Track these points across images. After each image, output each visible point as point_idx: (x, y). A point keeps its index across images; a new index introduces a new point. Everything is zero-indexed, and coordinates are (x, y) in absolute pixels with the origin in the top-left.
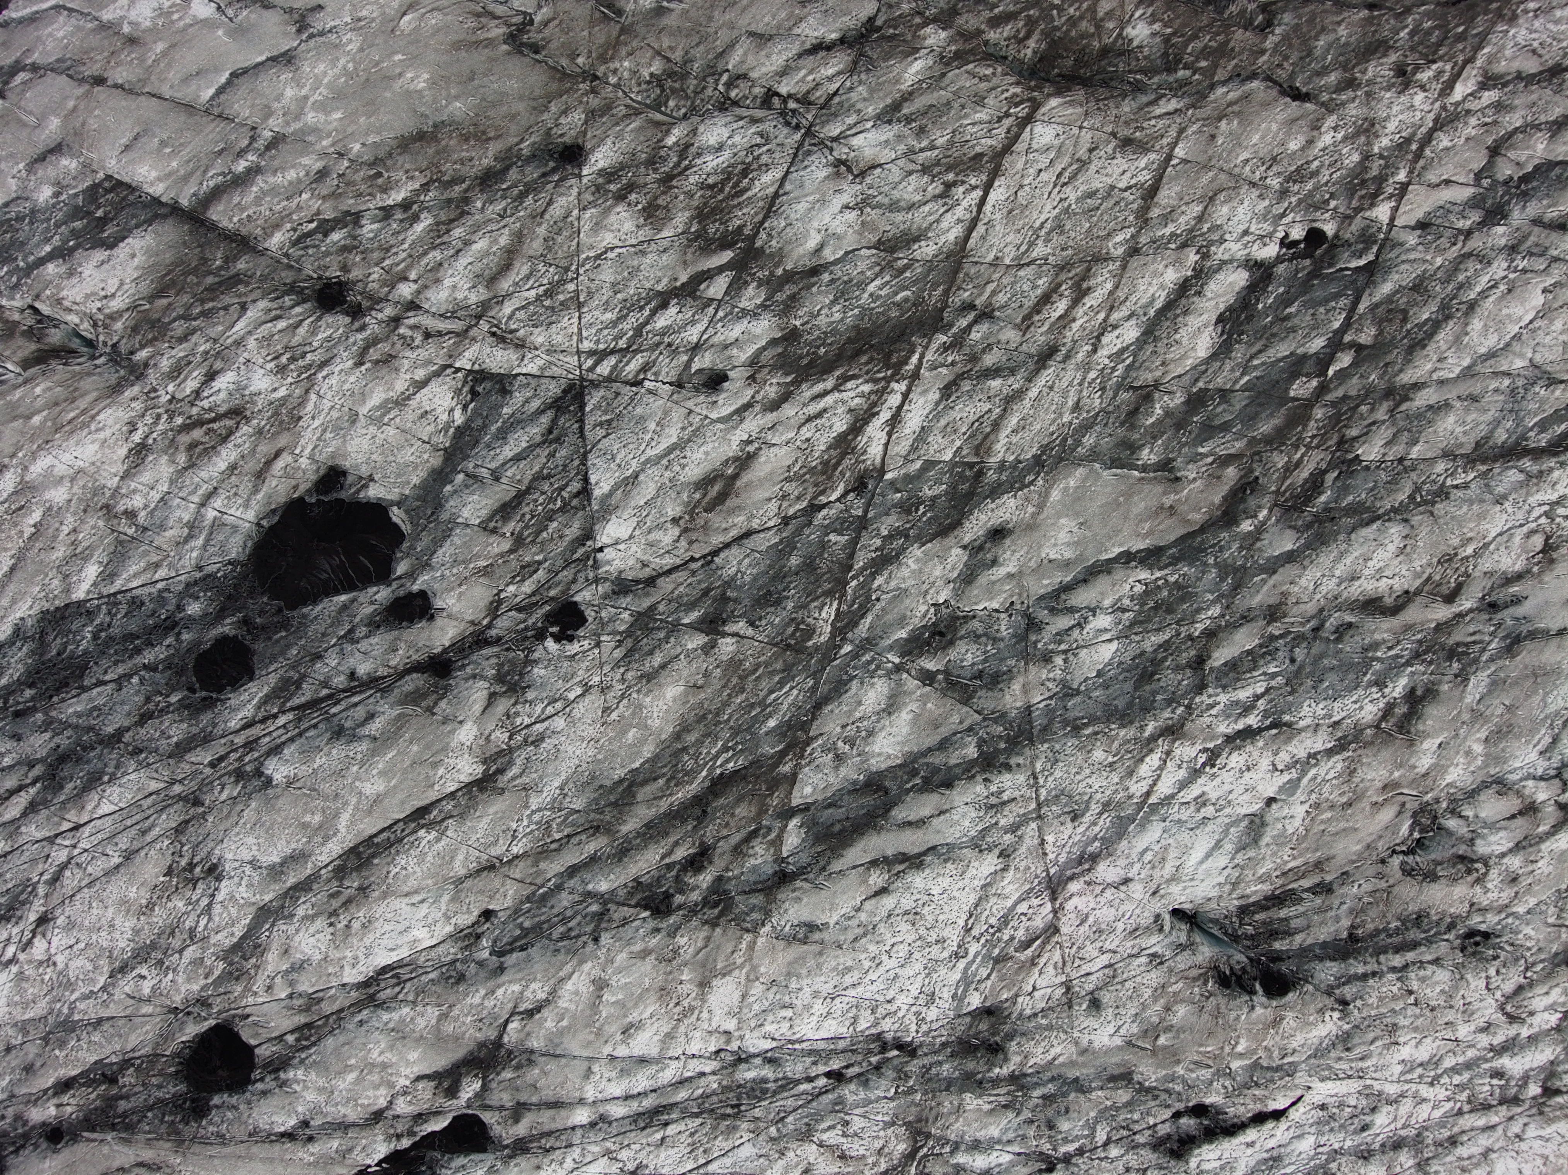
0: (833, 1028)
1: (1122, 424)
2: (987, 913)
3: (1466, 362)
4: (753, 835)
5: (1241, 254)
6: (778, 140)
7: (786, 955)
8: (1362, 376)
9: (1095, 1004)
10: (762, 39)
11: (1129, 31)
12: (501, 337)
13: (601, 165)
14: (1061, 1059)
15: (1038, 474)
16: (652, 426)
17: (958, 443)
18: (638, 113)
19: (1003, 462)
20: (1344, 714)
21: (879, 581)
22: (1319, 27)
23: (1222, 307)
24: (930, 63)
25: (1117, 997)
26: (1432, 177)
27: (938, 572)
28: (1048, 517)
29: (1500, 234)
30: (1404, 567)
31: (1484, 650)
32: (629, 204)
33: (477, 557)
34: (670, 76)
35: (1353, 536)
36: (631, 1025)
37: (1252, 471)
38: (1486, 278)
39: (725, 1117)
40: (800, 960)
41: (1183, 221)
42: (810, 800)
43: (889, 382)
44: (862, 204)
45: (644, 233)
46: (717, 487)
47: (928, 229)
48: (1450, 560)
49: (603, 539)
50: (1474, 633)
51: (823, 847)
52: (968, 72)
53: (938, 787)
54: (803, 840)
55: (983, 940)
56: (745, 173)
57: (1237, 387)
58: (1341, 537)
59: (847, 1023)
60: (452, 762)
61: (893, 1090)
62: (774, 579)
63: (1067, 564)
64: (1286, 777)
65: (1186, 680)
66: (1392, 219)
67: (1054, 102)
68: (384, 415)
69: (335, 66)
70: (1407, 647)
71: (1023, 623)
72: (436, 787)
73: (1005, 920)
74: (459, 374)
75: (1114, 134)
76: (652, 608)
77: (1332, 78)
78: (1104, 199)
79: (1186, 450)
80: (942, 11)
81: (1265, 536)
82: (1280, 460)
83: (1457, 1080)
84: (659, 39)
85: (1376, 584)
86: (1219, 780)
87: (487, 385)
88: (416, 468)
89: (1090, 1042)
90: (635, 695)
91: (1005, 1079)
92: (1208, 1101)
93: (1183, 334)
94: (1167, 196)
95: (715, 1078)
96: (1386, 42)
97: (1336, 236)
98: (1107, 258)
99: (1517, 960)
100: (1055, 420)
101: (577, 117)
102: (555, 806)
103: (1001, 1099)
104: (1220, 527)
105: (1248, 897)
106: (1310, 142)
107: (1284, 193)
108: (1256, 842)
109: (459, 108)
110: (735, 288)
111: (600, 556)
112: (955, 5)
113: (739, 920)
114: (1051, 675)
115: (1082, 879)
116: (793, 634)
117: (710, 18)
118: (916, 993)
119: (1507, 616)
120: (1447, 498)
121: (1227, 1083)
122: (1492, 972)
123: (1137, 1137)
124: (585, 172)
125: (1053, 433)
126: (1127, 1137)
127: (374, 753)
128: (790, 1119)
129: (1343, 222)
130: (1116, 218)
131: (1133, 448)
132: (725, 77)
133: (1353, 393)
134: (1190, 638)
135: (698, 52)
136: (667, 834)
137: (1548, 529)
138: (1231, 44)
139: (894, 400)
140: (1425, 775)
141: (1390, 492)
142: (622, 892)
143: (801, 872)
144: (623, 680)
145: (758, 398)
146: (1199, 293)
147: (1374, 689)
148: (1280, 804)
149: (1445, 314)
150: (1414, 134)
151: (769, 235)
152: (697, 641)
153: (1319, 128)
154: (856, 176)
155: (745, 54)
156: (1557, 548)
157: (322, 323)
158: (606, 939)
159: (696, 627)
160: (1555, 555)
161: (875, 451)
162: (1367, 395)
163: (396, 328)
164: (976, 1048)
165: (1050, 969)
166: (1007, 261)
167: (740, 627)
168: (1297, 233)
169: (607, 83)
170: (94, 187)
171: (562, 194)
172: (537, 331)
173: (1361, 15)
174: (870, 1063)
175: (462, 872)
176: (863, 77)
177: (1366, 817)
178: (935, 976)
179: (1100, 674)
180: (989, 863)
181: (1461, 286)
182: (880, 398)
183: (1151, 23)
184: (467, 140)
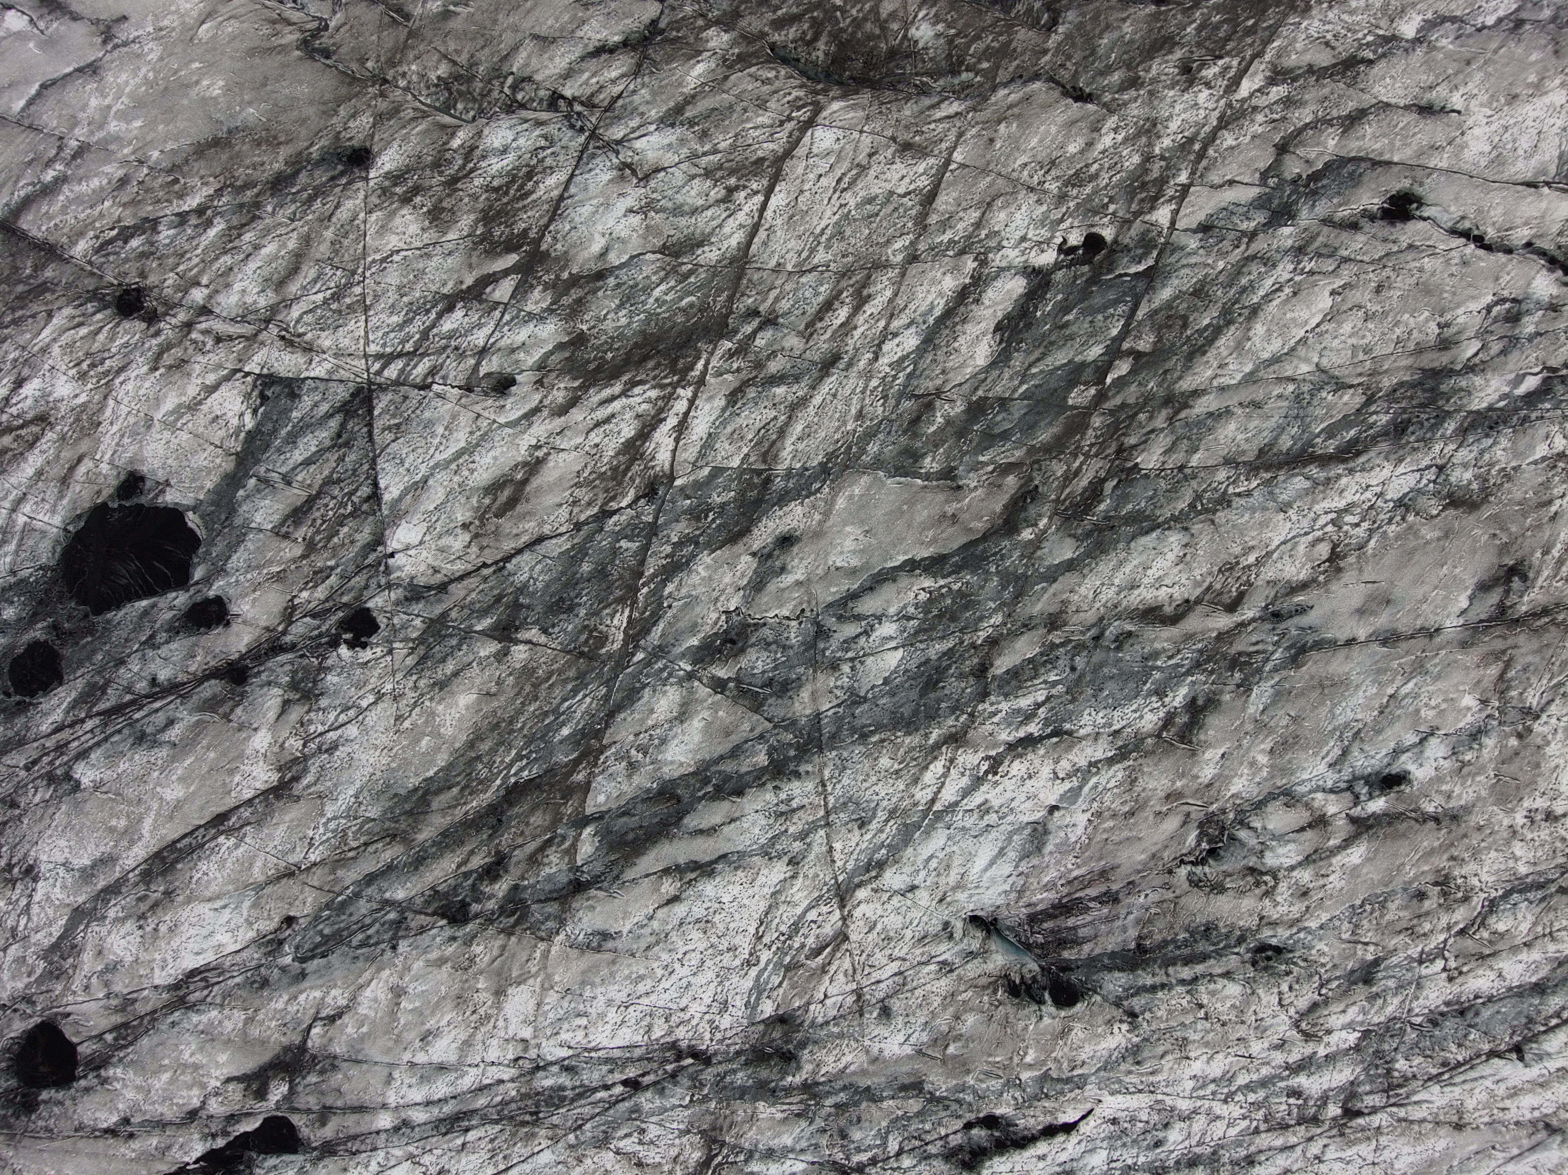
0: (626, 1036)
1: (905, 432)
2: (777, 920)
3: (1248, 368)
4: (548, 843)
5: (1019, 261)
6: (563, 143)
7: (581, 963)
8: (1140, 384)
9: (886, 1013)
10: (545, 41)
11: (913, 31)
12: (289, 341)
13: (387, 167)
14: (852, 1068)
15: (824, 481)
16: (440, 430)
17: (745, 450)
18: (425, 115)
19: (790, 469)
20: (1124, 723)
21: (670, 588)
22: (1103, 24)
23: (1000, 315)
24: (713, 65)
25: (907, 1004)
26: (1214, 178)
27: (727, 579)
28: (834, 525)
29: (1286, 235)
30: (1184, 576)
31: (1267, 660)
32: (414, 207)
33: (270, 562)
34: (456, 79)
35: (1133, 544)
36: (429, 1032)
37: (1032, 480)
38: (1270, 281)
39: (524, 1124)
40: (594, 968)
41: (961, 228)
42: (603, 809)
43: (675, 388)
44: (646, 208)
45: (430, 236)
46: (506, 493)
47: (712, 233)
48: (1231, 569)
49: (393, 544)
50: (1257, 643)
51: (617, 856)
52: (750, 75)
53: (731, 794)
54: (597, 849)
55: (774, 948)
56: (529, 176)
57: (1016, 396)
58: (1121, 546)
59: (642, 1032)
60: (247, 768)
61: (688, 1098)
62: (566, 585)
63: (853, 572)
64: (1067, 785)
65: (969, 687)
66: (1173, 222)
67: (836, 106)
68: (177, 420)
69: (136, 75)
70: (1188, 656)
71: (812, 629)
72: (233, 794)
73: (795, 928)
74: (249, 379)
75: (893, 139)
76: (445, 615)
77: (1116, 77)
78: (883, 205)
79: (966, 458)
80: (725, 13)
81: (1045, 544)
82: (1059, 469)
83: (1252, 1097)
84: (445, 42)
85: (1156, 593)
86: (1001, 787)
87: (277, 389)
88: (209, 473)
89: (881, 1051)
90: (427, 703)
91: (798, 1088)
92: (998, 1112)
93: (962, 342)
94: (945, 201)
95: (513, 1085)
96: (1172, 38)
97: (1115, 241)
98: (886, 265)
99: (1311, 976)
100: (839, 428)
101: (365, 121)
102: (351, 814)
103: (794, 1107)
104: (1002, 535)
105: (1035, 905)
106: (1090, 144)
107: (1062, 198)
108: (1039, 850)
109: (252, 114)
110: (521, 291)
111: (391, 561)
112: (738, 7)
113: (534, 929)
114: (839, 683)
115: (869, 887)
116: (587, 641)
117: (495, 21)
118: (709, 1001)
119: (1292, 625)
120: (1229, 506)
121: (1017, 1094)
122: (1285, 987)
123: (929, 1147)
124: (372, 175)
125: (838, 441)
126: (920, 1147)
127: (173, 759)
128: (588, 1126)
129: (1122, 227)
130: (895, 224)
131: (916, 456)
132: (510, 80)
133: (1131, 400)
134: (973, 646)
135: (483, 55)
136: (463, 843)
137: (1335, 538)
138: (1014, 45)
139: (681, 406)
140: (1209, 785)
141: (1170, 500)
142: (419, 901)
143: (596, 881)
144: (415, 688)
145: (546, 402)
146: (977, 301)
147: (1154, 699)
148: (1062, 812)
149: (1227, 318)
150: (1198, 133)
151: (555, 238)
152: (489, 648)
153: (1098, 130)
154: (641, 180)
155: (529, 57)
156: (1345, 556)
157: (120, 329)
158: (403, 946)
159: (489, 634)
160: (1342, 564)
161: (663, 457)
162: (1145, 404)
163: (189, 333)
164: (770, 1056)
165: (841, 977)
166: (789, 268)
167: (533, 634)
168: (1075, 239)
169: (397, 87)
171: (349, 198)
172: (324, 334)
173: (1147, 10)
174: (666, 1072)
175: (261, 878)
176: (646, 79)
177: (1150, 827)
178: (727, 984)
179: (886, 681)
180: (778, 871)
181: (1244, 290)
182: (666, 404)
183: (934, 24)
184: (259, 145)
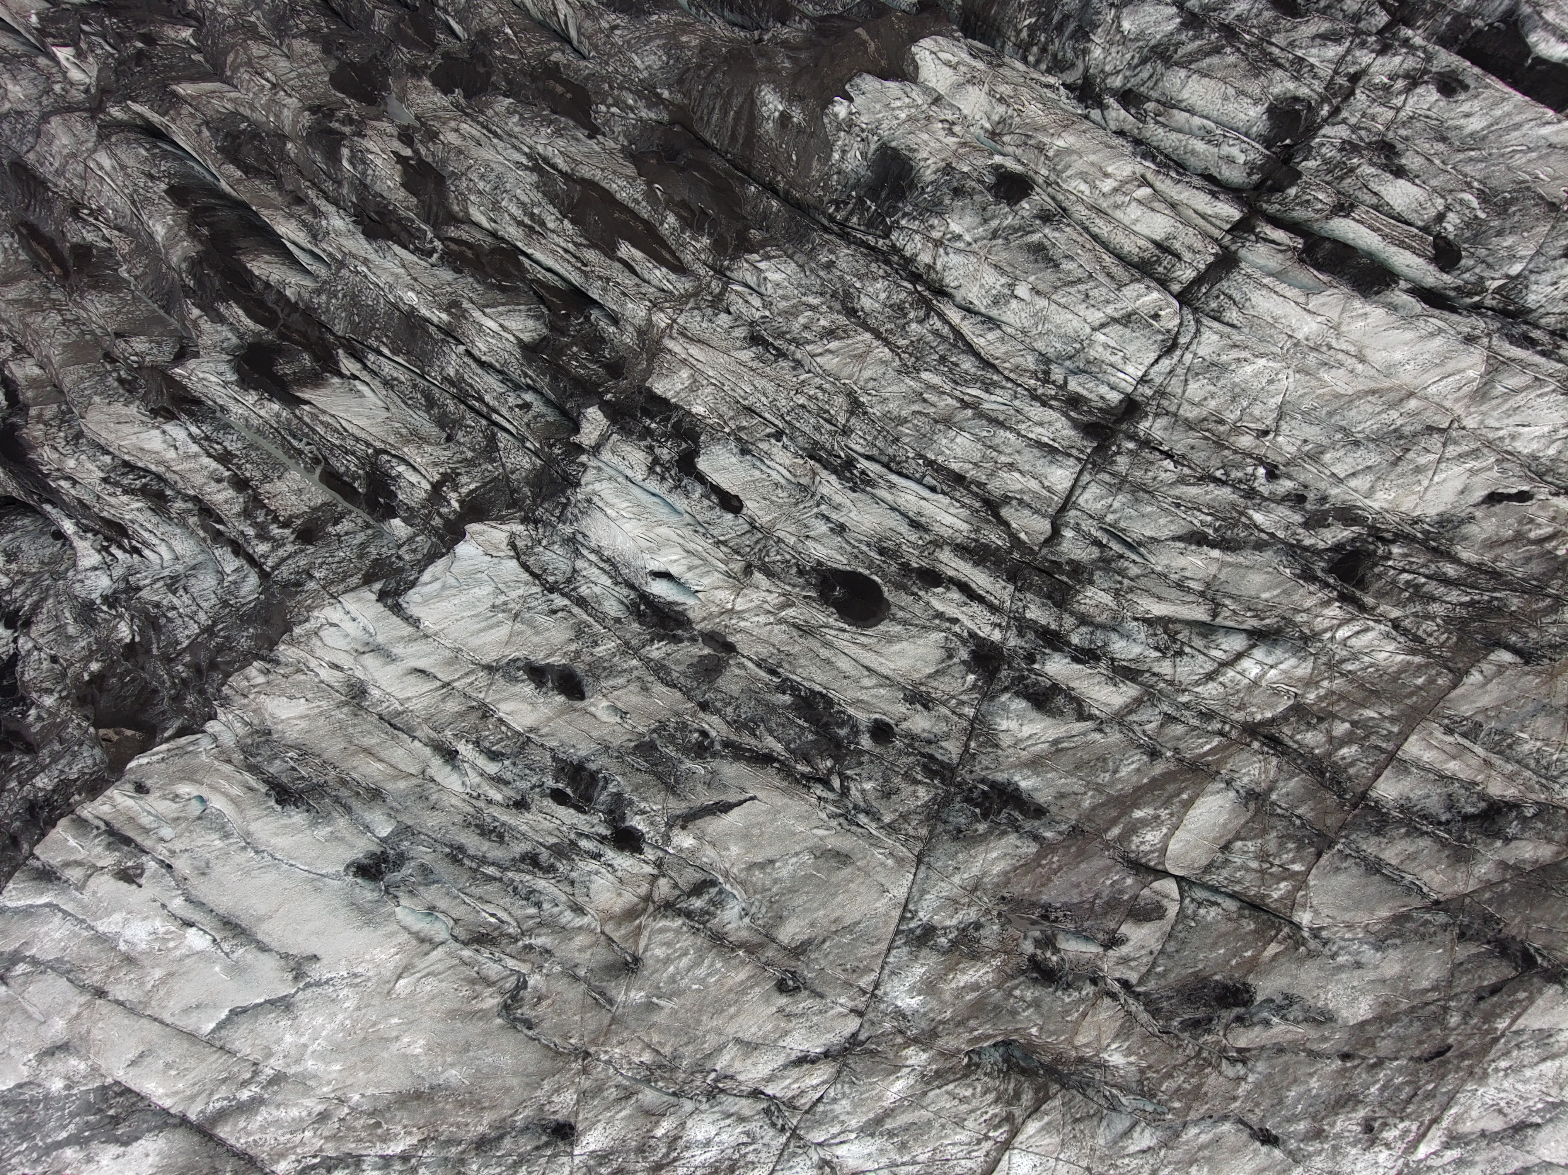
10: (749, 1047)
13: (592, 1147)
18: (628, 1097)
22: (1291, 1078)
24: (912, 1083)
34: (659, 1067)
52: (948, 1093)
67: (1032, 1127)
69: (334, 1022)
77: (1302, 1126)
80: (923, 1031)
84: (648, 1034)
96: (1356, 1096)
101: (569, 1097)
109: (454, 1076)
112: (936, 1028)
117: (699, 1022)
124: (575, 1154)
132: (713, 1075)
135: (687, 1050)
138: (1205, 1090)
169: (598, 1060)
170: (104, 1088)
173: (1335, 1066)
176: (847, 1090)
183: (1126, 1056)
184: (463, 1106)
